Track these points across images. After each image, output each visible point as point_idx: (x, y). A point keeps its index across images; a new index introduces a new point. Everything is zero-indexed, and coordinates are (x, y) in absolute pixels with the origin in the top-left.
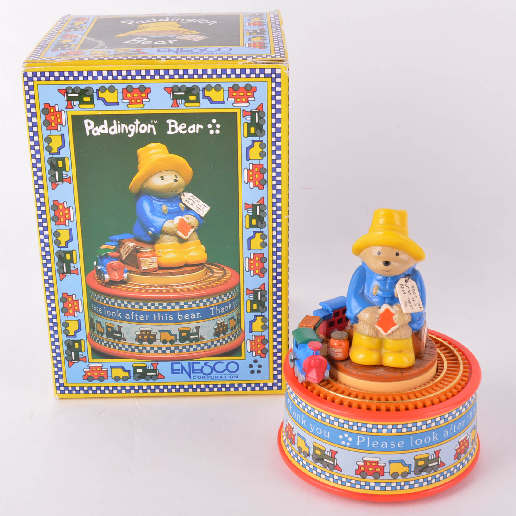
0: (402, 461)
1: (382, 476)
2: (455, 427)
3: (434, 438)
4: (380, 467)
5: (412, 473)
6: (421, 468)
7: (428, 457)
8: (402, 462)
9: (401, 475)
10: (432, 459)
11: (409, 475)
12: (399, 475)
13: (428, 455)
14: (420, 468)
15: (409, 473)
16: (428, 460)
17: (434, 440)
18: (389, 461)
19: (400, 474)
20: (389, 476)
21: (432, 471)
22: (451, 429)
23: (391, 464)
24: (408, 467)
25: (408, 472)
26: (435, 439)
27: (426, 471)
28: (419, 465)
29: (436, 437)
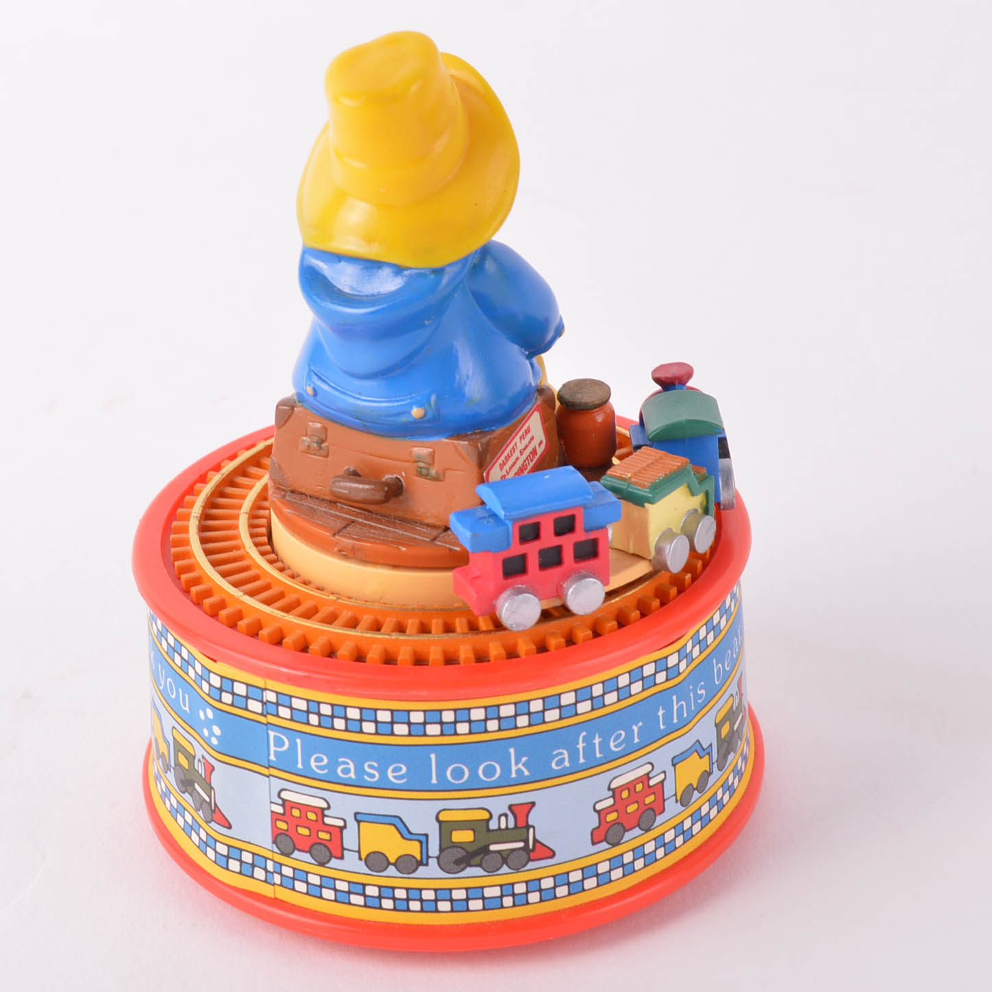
0: (397, 821)
1: (336, 858)
2: (597, 741)
3: (514, 769)
4: (329, 829)
5: (433, 862)
6: (464, 853)
7: (487, 821)
8: (397, 823)
9: (395, 864)
10: (500, 829)
11: (421, 868)
12: (389, 863)
13: (486, 816)
14: (460, 853)
15: (420, 863)
16: (488, 830)
17: (514, 775)
18: (356, 814)
19: (392, 860)
20: (359, 862)
21: (505, 869)
22: (581, 746)
23: (362, 824)
24: (418, 844)
25: (419, 858)
26: (519, 771)
27: (480, 865)
28: (454, 839)
29: (520, 766)
